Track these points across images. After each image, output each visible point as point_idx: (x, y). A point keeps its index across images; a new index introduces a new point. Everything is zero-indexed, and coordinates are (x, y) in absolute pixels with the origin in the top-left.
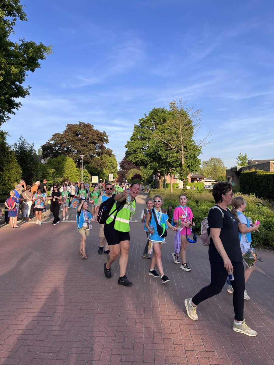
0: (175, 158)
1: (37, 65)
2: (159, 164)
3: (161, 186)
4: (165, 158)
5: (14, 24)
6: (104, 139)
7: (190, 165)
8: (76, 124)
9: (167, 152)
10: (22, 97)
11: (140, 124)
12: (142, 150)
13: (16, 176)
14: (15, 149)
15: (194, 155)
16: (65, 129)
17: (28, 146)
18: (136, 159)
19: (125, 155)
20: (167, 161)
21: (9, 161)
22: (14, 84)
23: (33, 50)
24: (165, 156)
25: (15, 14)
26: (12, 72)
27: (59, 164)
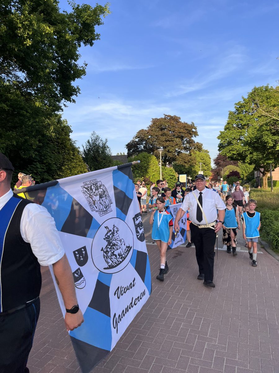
1: (95, 36)
6: (193, 131)
8: (162, 118)
10: (78, 79)
11: (236, 110)
12: (239, 141)
16: (150, 125)
17: (101, 143)
18: (232, 152)
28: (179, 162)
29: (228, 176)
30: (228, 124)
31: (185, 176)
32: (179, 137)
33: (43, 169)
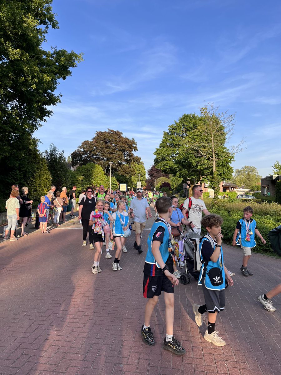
0: (206, 166)
1: (68, 73)
2: (189, 172)
3: (191, 195)
4: (195, 165)
5: (47, 33)
6: (133, 146)
7: (222, 173)
8: (106, 132)
9: (198, 159)
10: (54, 105)
11: (170, 131)
12: (171, 157)
13: (46, 183)
14: (45, 156)
15: (226, 162)
16: (95, 137)
17: (58, 154)
18: (165, 167)
19: (154, 163)
20: (198, 168)
21: (40, 167)
22: (46, 92)
23: (64, 58)
24: (195, 163)
25: (47, 22)
26: (44, 80)
27: (88, 172)
28: (121, 173)
29: (161, 187)
31: (125, 185)
32: (121, 150)
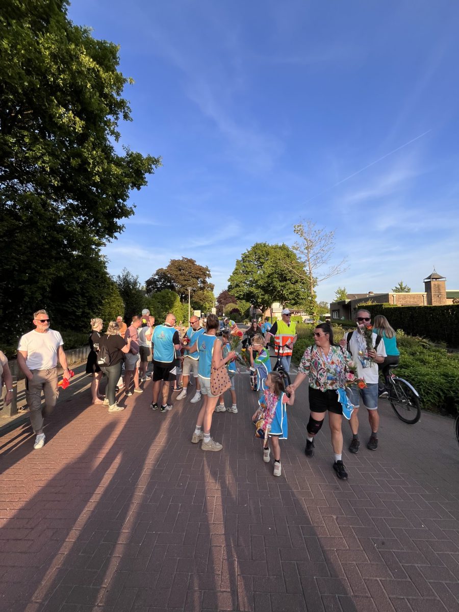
1: (144, 181)
5: (117, 125)
6: (207, 274)
8: (180, 260)
10: (126, 218)
11: (242, 259)
14: (117, 280)
16: (169, 265)
17: (132, 279)
18: (239, 293)
22: (116, 201)
25: (117, 111)
28: (195, 299)
29: (231, 312)
30: (236, 269)
31: (199, 311)
32: (195, 277)
33: (84, 302)
